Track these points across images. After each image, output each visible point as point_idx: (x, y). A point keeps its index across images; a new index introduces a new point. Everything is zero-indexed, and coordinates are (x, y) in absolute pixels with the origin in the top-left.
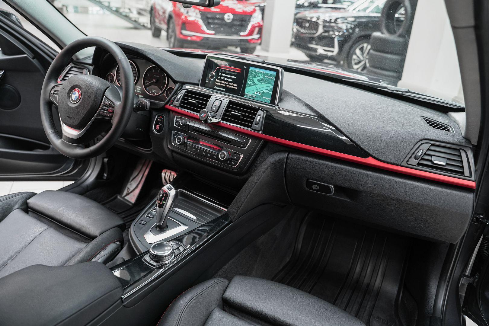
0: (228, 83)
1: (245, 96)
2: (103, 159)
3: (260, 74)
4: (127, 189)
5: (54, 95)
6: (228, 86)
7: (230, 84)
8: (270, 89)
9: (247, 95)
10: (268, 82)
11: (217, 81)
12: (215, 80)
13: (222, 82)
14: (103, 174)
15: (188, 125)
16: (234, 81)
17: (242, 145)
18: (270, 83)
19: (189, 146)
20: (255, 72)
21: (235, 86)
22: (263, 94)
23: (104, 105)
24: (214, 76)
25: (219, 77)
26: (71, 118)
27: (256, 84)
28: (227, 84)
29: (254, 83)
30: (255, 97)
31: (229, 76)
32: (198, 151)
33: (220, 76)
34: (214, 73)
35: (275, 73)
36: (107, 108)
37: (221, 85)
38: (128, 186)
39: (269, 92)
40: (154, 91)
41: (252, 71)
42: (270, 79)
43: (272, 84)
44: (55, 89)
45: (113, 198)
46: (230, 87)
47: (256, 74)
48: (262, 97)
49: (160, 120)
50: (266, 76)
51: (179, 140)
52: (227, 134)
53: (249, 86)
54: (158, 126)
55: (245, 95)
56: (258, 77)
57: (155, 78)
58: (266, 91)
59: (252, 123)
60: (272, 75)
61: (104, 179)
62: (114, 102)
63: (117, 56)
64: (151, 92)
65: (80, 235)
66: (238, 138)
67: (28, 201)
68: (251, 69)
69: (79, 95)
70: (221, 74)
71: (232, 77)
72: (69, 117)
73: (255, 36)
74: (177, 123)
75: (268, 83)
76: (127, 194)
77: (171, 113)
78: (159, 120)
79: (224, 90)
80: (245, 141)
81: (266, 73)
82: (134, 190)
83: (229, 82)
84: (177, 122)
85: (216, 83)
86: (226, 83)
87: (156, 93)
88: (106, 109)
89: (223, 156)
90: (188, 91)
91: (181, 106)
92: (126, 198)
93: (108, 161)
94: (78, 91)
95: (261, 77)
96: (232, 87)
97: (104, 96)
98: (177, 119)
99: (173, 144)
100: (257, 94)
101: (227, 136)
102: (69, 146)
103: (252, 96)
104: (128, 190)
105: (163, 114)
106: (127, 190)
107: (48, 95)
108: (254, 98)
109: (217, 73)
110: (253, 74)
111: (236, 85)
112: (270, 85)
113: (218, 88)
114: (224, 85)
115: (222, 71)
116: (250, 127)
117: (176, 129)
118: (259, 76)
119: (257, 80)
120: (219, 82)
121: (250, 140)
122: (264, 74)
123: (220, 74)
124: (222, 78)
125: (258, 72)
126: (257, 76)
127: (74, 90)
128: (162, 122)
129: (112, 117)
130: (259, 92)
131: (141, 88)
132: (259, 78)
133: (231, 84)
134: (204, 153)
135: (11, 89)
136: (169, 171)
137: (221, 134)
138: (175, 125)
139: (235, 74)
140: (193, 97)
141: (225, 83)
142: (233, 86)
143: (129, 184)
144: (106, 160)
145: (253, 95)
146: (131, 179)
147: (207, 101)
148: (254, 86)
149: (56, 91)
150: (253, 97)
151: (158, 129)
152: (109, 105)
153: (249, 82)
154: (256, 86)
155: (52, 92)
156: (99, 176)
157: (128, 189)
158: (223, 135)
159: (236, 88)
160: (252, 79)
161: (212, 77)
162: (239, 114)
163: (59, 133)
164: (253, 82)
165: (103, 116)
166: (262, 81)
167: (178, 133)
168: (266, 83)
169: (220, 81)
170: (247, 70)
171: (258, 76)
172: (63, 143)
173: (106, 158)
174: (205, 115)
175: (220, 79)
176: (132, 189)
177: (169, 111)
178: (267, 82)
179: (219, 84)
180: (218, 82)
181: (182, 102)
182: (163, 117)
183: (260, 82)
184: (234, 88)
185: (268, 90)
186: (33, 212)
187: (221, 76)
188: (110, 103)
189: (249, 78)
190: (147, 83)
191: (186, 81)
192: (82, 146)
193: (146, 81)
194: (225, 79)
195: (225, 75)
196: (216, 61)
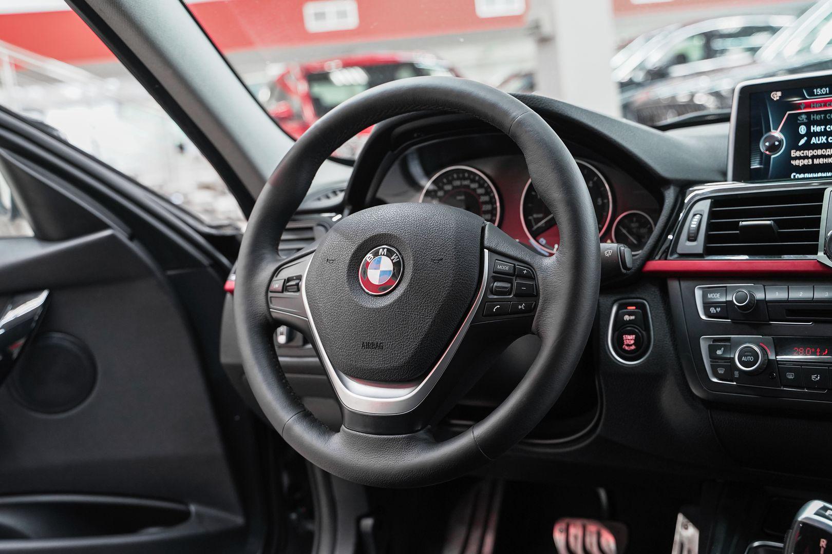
2: (358, 521)
5: (287, 294)
11: (794, 153)
12: (787, 151)
13: (819, 152)
15: (764, 302)
19: (790, 370)
23: (493, 277)
24: (780, 142)
25: (802, 142)
26: (379, 346)
33: (803, 136)
34: (777, 134)
36: (509, 285)
37: (816, 161)
44: (285, 274)
49: (632, 318)
51: (751, 359)
54: (629, 339)
69: (396, 265)
70: (808, 129)
72: (367, 345)
74: (712, 310)
77: (674, 286)
78: (627, 318)
84: (707, 305)
85: (793, 162)
88: (506, 288)
90: (717, 201)
91: (709, 251)
94: (389, 254)
97: (486, 251)
98: (710, 296)
99: (715, 380)
105: (633, 296)
109: (791, 129)
113: (808, 176)
114: (831, 160)
115: (808, 118)
117: (708, 328)
120: (806, 157)
123: (803, 130)
124: (814, 140)
127: (369, 255)
128: (642, 323)
129: (532, 308)
135: (67, 344)
138: (703, 317)
140: (751, 213)
141: (829, 152)
144: (368, 523)
149: (289, 280)
151: (633, 347)
152: (512, 271)
155: (277, 285)
161: (773, 148)
165: (499, 313)
167: (728, 340)
169: (810, 153)
173: (367, 516)
175: (808, 146)
177: (661, 279)
179: (806, 162)
180: (799, 158)
181: (709, 238)
182: (641, 307)
187: (810, 135)
188: (515, 267)
190: (539, 220)
191: (690, 176)
192: (425, 436)
193: (535, 216)
194: (827, 139)
195: (825, 129)
196: (779, 94)
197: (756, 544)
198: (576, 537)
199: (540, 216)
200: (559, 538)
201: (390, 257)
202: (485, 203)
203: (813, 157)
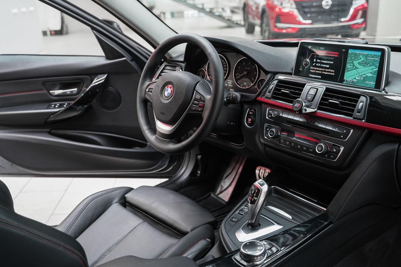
0: (324, 70)
1: (344, 83)
2: (197, 155)
3: (361, 56)
5: (149, 93)
6: (324, 73)
7: (327, 70)
8: (375, 72)
9: (347, 80)
10: (371, 64)
11: (311, 68)
12: (310, 67)
13: (318, 69)
14: (197, 171)
15: (281, 117)
16: (331, 67)
17: (342, 136)
18: (373, 65)
19: (283, 139)
20: (356, 54)
21: (332, 72)
22: (366, 78)
23: (195, 99)
24: (308, 63)
25: (314, 64)
26: (164, 114)
27: (357, 68)
28: (323, 71)
29: (355, 67)
30: (356, 82)
31: (325, 62)
32: (293, 144)
33: (314, 62)
34: (308, 60)
35: (379, 53)
36: (198, 103)
37: (317, 72)
38: (222, 184)
39: (372, 75)
40: (245, 84)
41: (352, 53)
42: (374, 60)
43: (376, 66)
44: (150, 87)
45: (206, 195)
46: (326, 73)
47: (356, 57)
48: (364, 81)
49: (252, 113)
50: (368, 58)
51: (272, 134)
52: (324, 124)
53: (349, 71)
54: (250, 120)
55: (344, 81)
56: (359, 59)
57: (246, 70)
58: (370, 75)
59: (353, 111)
60: (376, 56)
61: (198, 177)
62: (204, 96)
63: (206, 50)
64: (242, 85)
65: (173, 231)
66: (337, 129)
67: (126, 196)
68: (350, 51)
70: (316, 60)
71: (329, 62)
72: (162, 113)
73: (359, 20)
74: (269, 116)
75: (372, 66)
76: (221, 192)
77: (263, 105)
78: (250, 113)
79: (320, 77)
80: (345, 131)
81: (368, 55)
82: (227, 188)
83: (326, 68)
84: (269, 114)
85: (311, 71)
86: (322, 70)
87: (247, 86)
89: (320, 149)
90: (280, 81)
91: (273, 97)
92: (220, 196)
93: (201, 158)
94: (171, 88)
95: (363, 59)
97: (195, 91)
98: (270, 111)
99: (266, 137)
100: (359, 78)
101: (324, 127)
102: (163, 142)
103: (353, 81)
104: (222, 188)
105: (253, 106)
107: (144, 93)
108: (355, 83)
109: (312, 59)
110: (353, 57)
111: (334, 71)
112: (373, 67)
113: (314, 76)
114: (320, 72)
115: (317, 57)
116: (351, 115)
117: (268, 121)
118: (361, 59)
119: (358, 63)
121: (352, 131)
122: (366, 56)
123: (315, 60)
124: (317, 64)
125: (359, 54)
126: (358, 58)
127: (166, 87)
128: (254, 115)
129: (202, 111)
130: (361, 76)
131: (232, 81)
132: (360, 61)
133: (328, 70)
134: (299, 147)
135: (113, 90)
136: (264, 168)
137: (318, 124)
138: (267, 118)
139: (332, 58)
140: (285, 88)
141: (320, 69)
142: (330, 72)
144: (199, 157)
145: (354, 80)
146: (225, 176)
147: (302, 90)
148: (355, 70)
149: (150, 89)
150: (354, 83)
151: (250, 122)
152: (199, 99)
153: (348, 66)
154: (357, 70)
155: (147, 90)
156: (193, 173)
158: (320, 125)
159: (333, 74)
160: (353, 63)
161: (306, 65)
162: (337, 102)
163: (153, 129)
164: (354, 66)
165: (194, 110)
166: (364, 64)
167: (271, 126)
168: (369, 65)
169: (315, 68)
170: (346, 53)
171: (359, 58)
172: (157, 138)
173: (199, 155)
174: (300, 104)
175: (315, 66)
176: (225, 187)
177: (261, 103)
178: (370, 64)
179: (314, 71)
180: (313, 69)
181: (274, 93)
182: (255, 110)
183: (361, 65)
184: (332, 74)
185: (371, 73)
186: (130, 206)
187: (317, 62)
188: (200, 97)
189: (348, 61)
191: (278, 71)
193: (237, 74)
194: (320, 65)
195: (321, 61)
196: (311, 47)
198: (262, 173)
199: (239, 74)
200: (257, 172)
201: (171, 89)
202: (225, 67)
203: (316, 70)
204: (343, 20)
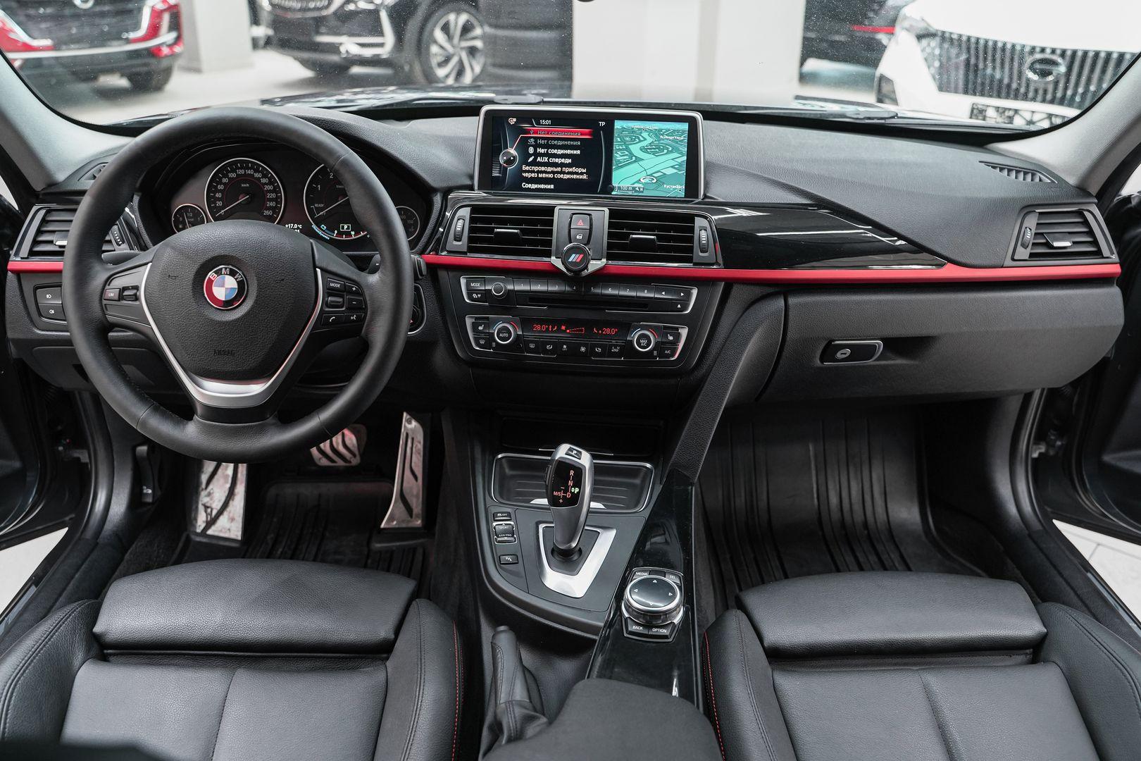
0: (559, 169)
1: (613, 193)
2: (134, 449)
3: (645, 134)
4: (201, 508)
5: (124, 302)
6: (562, 176)
7: (566, 170)
8: (680, 165)
9: (619, 188)
10: (670, 149)
11: (524, 168)
12: (520, 165)
13: (543, 169)
14: (142, 490)
15: (513, 291)
16: (576, 161)
17: (679, 306)
18: (675, 150)
19: (532, 342)
20: (632, 131)
21: (582, 174)
22: (662, 180)
23: (328, 293)
24: (515, 157)
25: (531, 159)
26: (230, 353)
27: (638, 160)
28: (558, 172)
29: (634, 158)
30: (641, 189)
31: (560, 152)
32: (565, 347)
33: (531, 155)
34: (512, 151)
35: (685, 126)
36: (341, 300)
37: (540, 176)
39: (676, 171)
40: (346, 227)
41: (623, 129)
42: (675, 141)
43: (681, 153)
46: (566, 177)
47: (635, 136)
48: (660, 185)
50: (661, 137)
51: (506, 335)
52: (632, 289)
53: (622, 167)
55: (613, 189)
56: (640, 141)
58: (670, 171)
59: (691, 250)
60: (678, 131)
61: (149, 504)
63: (331, 153)
64: (336, 232)
66: (664, 293)
68: (618, 124)
69: (240, 284)
70: (535, 150)
71: (569, 152)
72: (219, 352)
73: (166, 37)
74: (475, 296)
75: (671, 152)
76: (211, 522)
77: (444, 272)
79: (552, 187)
80: (682, 294)
81: (661, 130)
82: (225, 505)
83: (562, 165)
84: (470, 292)
85: (524, 174)
86: (555, 170)
87: (353, 233)
88: (339, 302)
90: (475, 209)
91: (471, 250)
93: (148, 452)
94: (232, 273)
95: (649, 140)
96: (575, 177)
97: (319, 270)
98: (472, 285)
99: (477, 348)
100: (647, 180)
103: (634, 188)
104: (209, 510)
106: (206, 512)
107: (94, 304)
108: (640, 192)
109: (523, 146)
110: (627, 136)
111: (585, 171)
112: (676, 155)
113: (534, 186)
114: (551, 176)
115: (536, 141)
116: (689, 260)
117: (472, 310)
118: (645, 139)
119: (641, 150)
120: (533, 172)
121: (695, 292)
122: (657, 133)
123: (531, 150)
124: (539, 159)
125: (639, 129)
126: (639, 138)
127: (212, 273)
128: (417, 302)
130: (651, 175)
132: (644, 144)
133: (570, 170)
134: (583, 349)
138: (467, 301)
139: (575, 143)
141: (550, 169)
142: (576, 173)
143: (203, 494)
145: (636, 185)
147: (550, 222)
148: (636, 164)
149: (125, 289)
150: (636, 191)
151: (411, 322)
152: (342, 288)
153: (618, 156)
154: (641, 163)
155: (112, 293)
156: (135, 500)
157: (206, 507)
158: (610, 291)
159: (585, 177)
160: (627, 149)
161: (509, 162)
162: (653, 237)
164: (631, 155)
165: (335, 323)
166: (655, 149)
167: (488, 319)
168: (665, 151)
169: (536, 169)
170: (609, 130)
171: (642, 139)
173: (142, 444)
175: (535, 163)
176: (216, 505)
177: (432, 268)
178: (667, 149)
179: (533, 175)
180: (529, 172)
181: (471, 240)
183: (648, 153)
184: (581, 177)
185: (672, 167)
187: (536, 155)
188: (345, 284)
189: (616, 146)
190: (322, 209)
192: (274, 421)
193: (316, 205)
194: (548, 159)
195: (547, 151)
196: (515, 120)
197: (500, 456)
199: (321, 206)
201: (233, 276)
202: (270, 191)
203: (538, 172)
204: (132, 35)
